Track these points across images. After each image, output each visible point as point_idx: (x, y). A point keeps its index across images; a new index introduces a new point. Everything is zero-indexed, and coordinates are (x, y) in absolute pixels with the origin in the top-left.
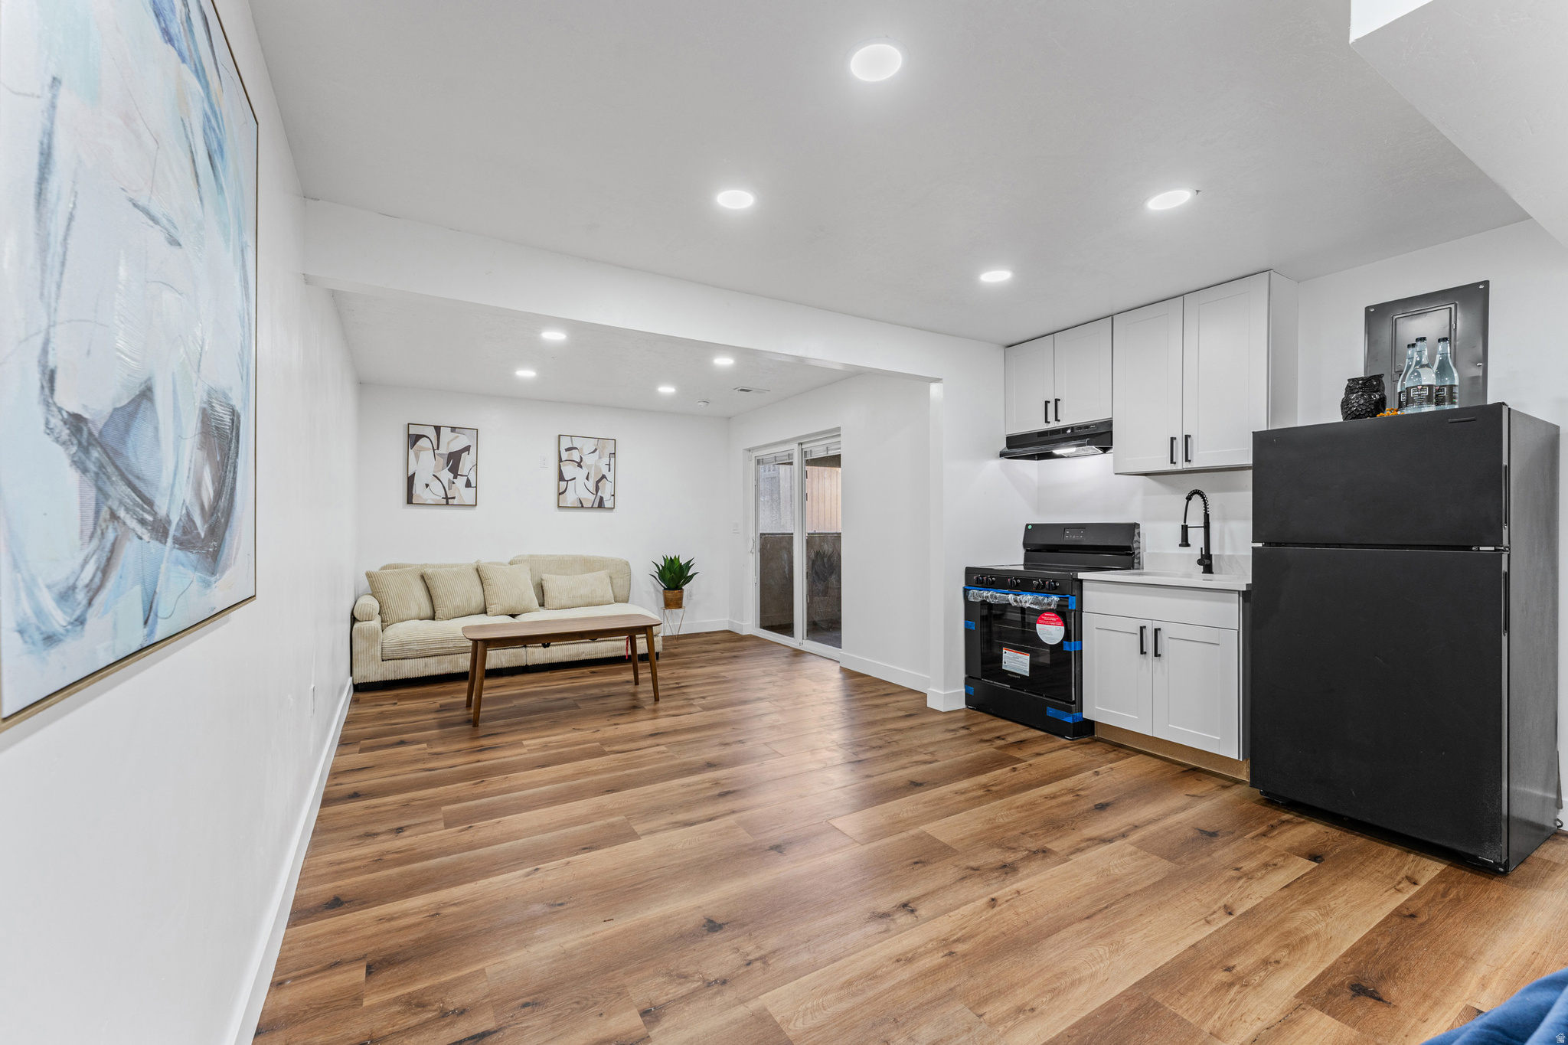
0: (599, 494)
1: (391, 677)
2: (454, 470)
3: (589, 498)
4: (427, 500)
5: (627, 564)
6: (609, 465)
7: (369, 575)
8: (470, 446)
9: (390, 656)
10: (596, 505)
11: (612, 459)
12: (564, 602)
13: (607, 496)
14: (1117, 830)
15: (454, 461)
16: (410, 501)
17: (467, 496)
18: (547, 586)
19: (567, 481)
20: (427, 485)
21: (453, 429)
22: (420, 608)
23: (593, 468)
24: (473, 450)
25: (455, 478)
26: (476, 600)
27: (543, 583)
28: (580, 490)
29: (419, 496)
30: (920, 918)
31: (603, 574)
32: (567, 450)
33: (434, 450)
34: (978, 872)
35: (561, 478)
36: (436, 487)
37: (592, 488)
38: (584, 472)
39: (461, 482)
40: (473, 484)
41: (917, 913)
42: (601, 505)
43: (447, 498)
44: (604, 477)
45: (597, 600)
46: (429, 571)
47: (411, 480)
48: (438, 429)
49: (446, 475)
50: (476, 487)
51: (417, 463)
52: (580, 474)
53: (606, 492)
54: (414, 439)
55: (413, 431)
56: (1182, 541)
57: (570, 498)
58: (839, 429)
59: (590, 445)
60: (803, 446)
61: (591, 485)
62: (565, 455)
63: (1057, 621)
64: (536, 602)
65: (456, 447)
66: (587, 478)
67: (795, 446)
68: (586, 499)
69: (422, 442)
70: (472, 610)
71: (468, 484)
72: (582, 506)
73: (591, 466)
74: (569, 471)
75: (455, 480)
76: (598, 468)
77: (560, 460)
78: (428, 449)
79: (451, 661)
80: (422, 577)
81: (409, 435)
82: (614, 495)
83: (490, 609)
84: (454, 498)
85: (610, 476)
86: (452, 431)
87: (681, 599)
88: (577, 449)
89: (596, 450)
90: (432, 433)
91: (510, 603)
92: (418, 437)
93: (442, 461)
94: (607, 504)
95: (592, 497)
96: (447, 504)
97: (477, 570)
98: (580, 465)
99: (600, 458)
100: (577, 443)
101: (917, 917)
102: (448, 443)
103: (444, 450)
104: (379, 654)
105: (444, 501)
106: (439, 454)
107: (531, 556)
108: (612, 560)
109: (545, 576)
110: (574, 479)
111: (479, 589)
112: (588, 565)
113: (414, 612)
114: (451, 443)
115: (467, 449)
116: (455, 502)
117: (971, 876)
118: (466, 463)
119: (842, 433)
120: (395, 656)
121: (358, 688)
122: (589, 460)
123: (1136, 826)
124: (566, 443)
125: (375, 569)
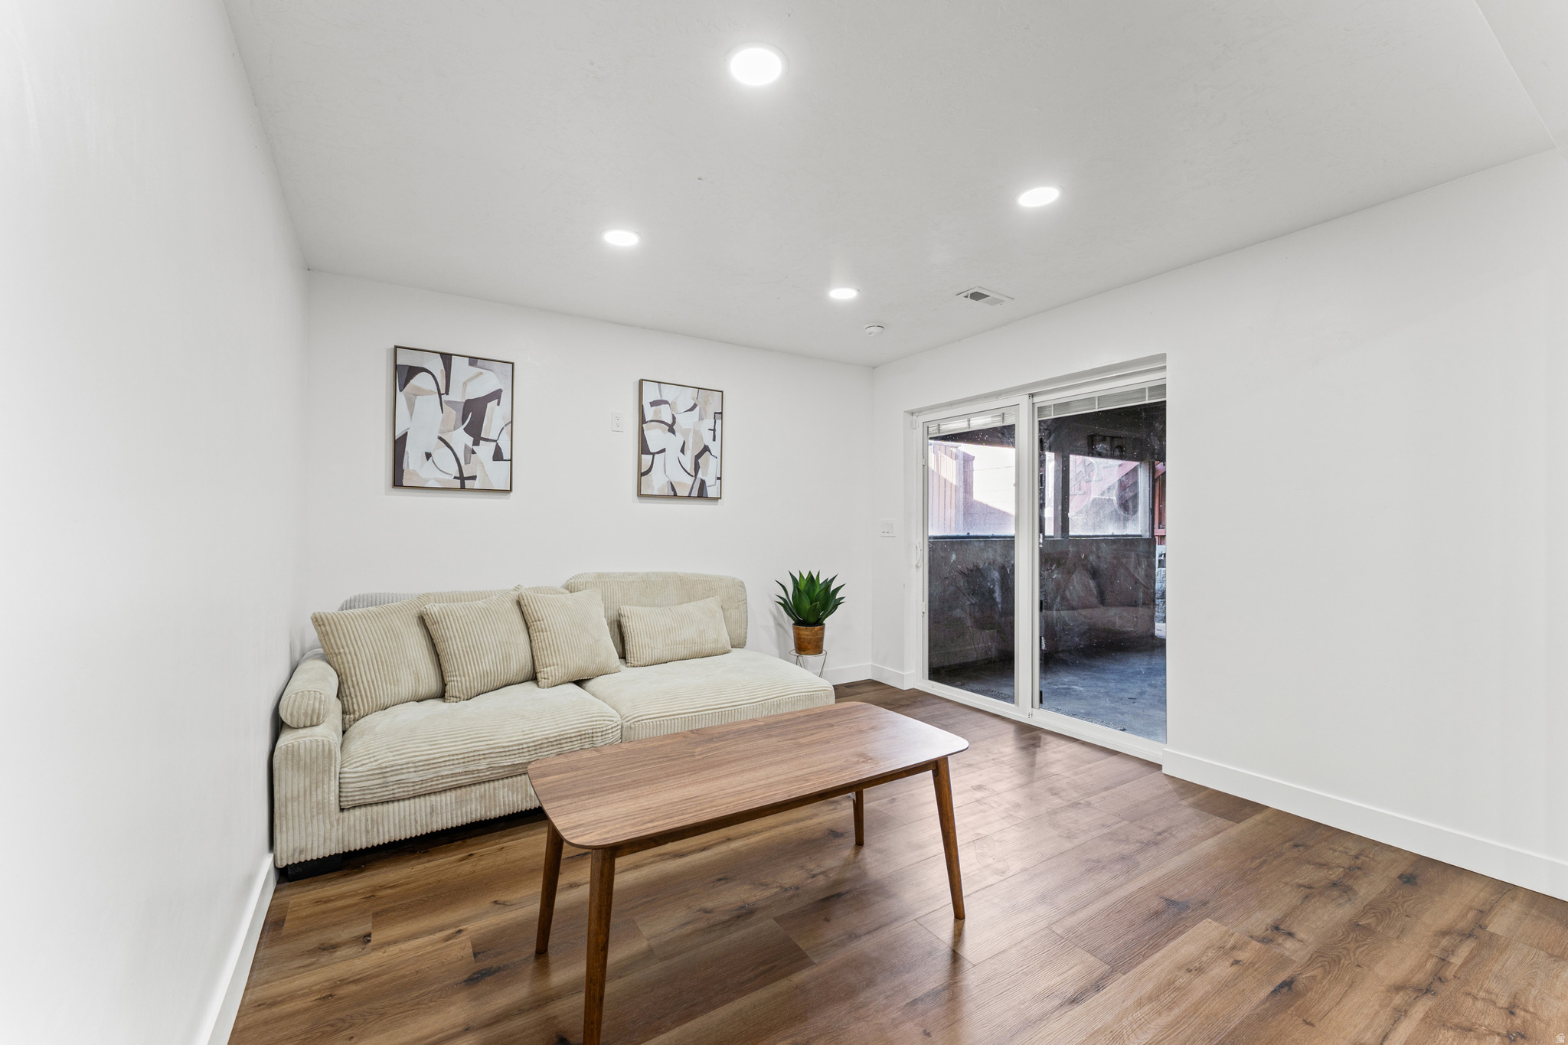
0: (700, 475)
1: (359, 842)
2: (475, 430)
3: (685, 483)
4: (427, 480)
5: (742, 585)
6: (714, 430)
7: (318, 621)
8: (500, 391)
9: (358, 799)
10: (695, 493)
11: (719, 422)
12: (660, 652)
13: (710, 480)
15: (473, 415)
16: (397, 482)
17: (494, 474)
18: (631, 627)
19: (653, 454)
20: (428, 456)
21: (473, 361)
22: (417, 679)
23: (691, 434)
24: (505, 397)
25: (476, 443)
26: (519, 660)
27: (623, 620)
28: (670, 470)
29: (414, 473)
31: (712, 603)
32: (654, 404)
33: (440, 395)
35: (644, 448)
36: (443, 456)
37: (690, 467)
38: (676, 441)
39: (485, 450)
40: (506, 456)
42: (702, 494)
43: (462, 478)
44: (706, 449)
45: (708, 647)
46: (434, 609)
47: (399, 445)
48: (447, 358)
49: (461, 439)
50: (511, 460)
51: (411, 414)
52: (673, 443)
53: (708, 474)
54: (404, 374)
55: (404, 359)
57: (657, 482)
58: (1162, 357)
59: (686, 398)
60: (1036, 399)
61: (688, 461)
62: (650, 413)
64: (615, 655)
65: (477, 391)
66: (682, 451)
67: (1023, 401)
68: (679, 483)
69: (420, 380)
70: (511, 675)
71: (498, 456)
72: (675, 495)
73: (685, 432)
74: (656, 437)
75: (475, 448)
76: (697, 434)
77: (642, 420)
78: (430, 393)
79: (483, 797)
80: (422, 620)
81: (396, 367)
82: (720, 478)
83: (546, 673)
84: (474, 478)
85: (714, 448)
86: (471, 364)
87: (821, 639)
88: (666, 402)
89: (695, 406)
90: (436, 365)
91: (577, 663)
92: (413, 371)
93: (454, 415)
94: (711, 492)
95: (689, 480)
96: (463, 487)
97: (519, 603)
98: (672, 430)
99: (701, 419)
100: (668, 393)
102: (465, 384)
103: (457, 395)
104: (333, 798)
105: (457, 484)
106: (449, 403)
107: (600, 575)
108: (721, 579)
109: (626, 610)
110: (663, 451)
111: (523, 637)
112: (690, 588)
113: (406, 688)
114: (469, 385)
115: (496, 395)
116: (476, 484)
118: (494, 419)
119: (1168, 364)
120: (369, 798)
121: (288, 875)
122: (685, 421)
124: (651, 393)
125: (330, 606)
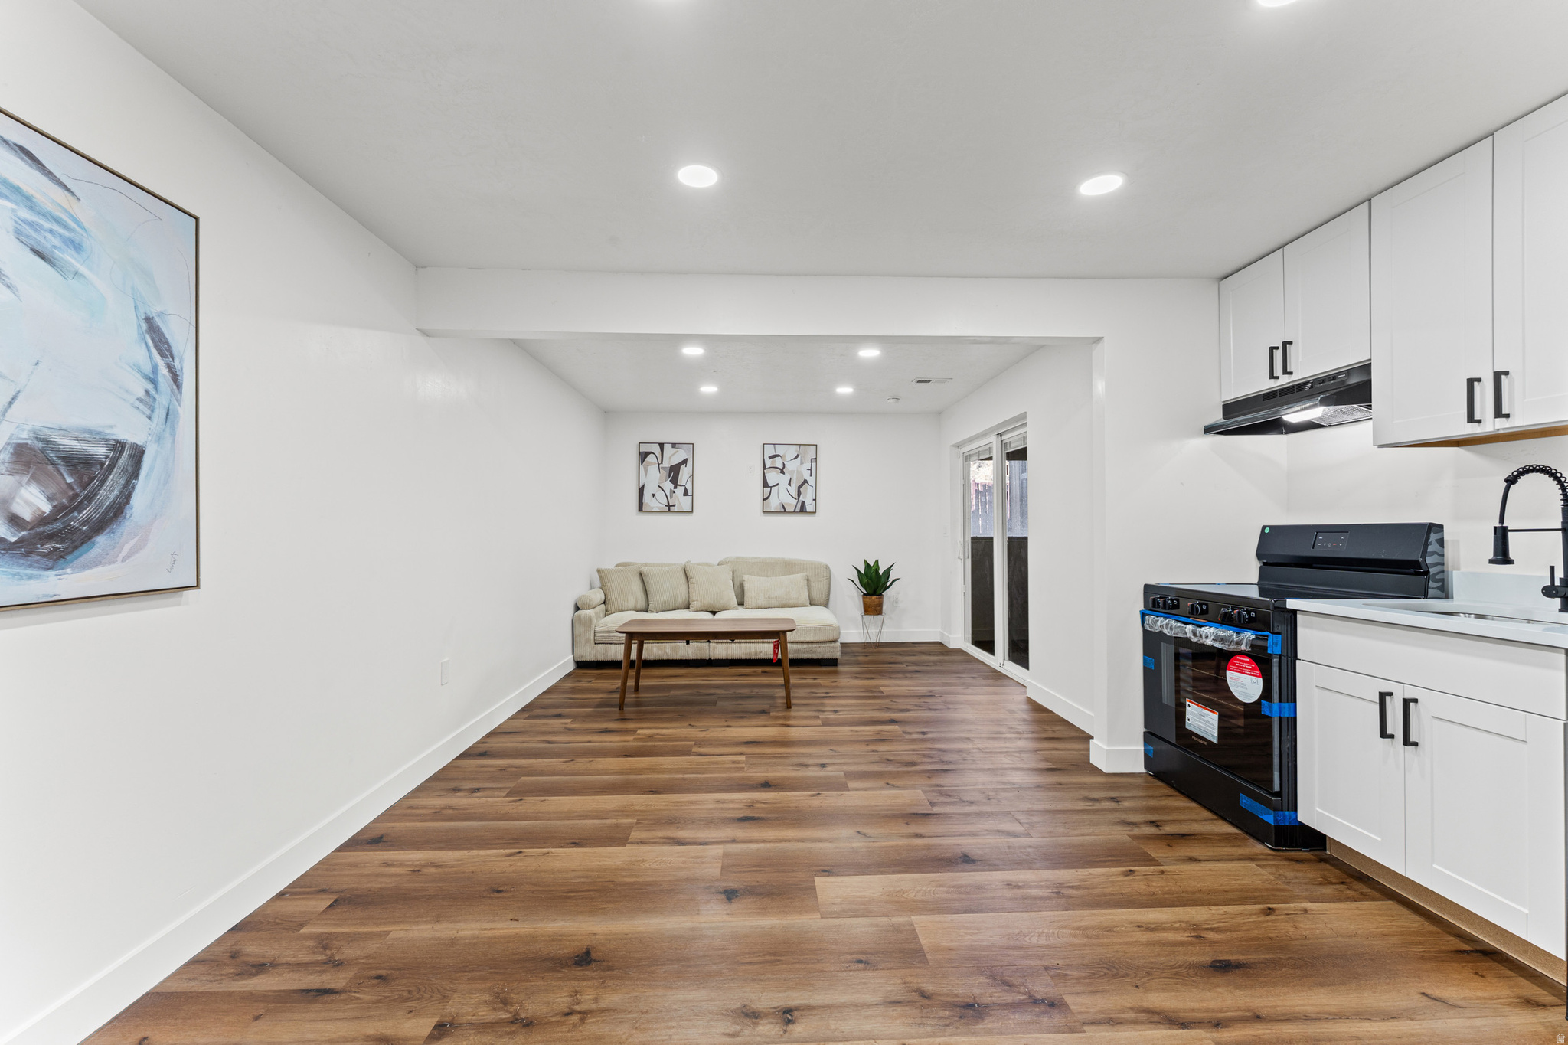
0: (801, 498)
1: (601, 658)
2: (675, 481)
3: (791, 503)
4: (653, 508)
5: (827, 568)
6: (811, 470)
7: (599, 571)
8: (687, 459)
9: (600, 640)
10: (798, 510)
11: (814, 464)
12: (760, 602)
13: (808, 501)
14: (1213, 1011)
15: (674, 472)
16: (640, 509)
17: (683, 503)
18: (747, 586)
19: (771, 487)
20: (654, 495)
21: (674, 445)
22: (637, 601)
23: (795, 474)
24: (689, 463)
25: (675, 488)
26: (681, 597)
27: (744, 583)
28: (784, 495)
29: (648, 504)
30: (787, 1035)
31: (799, 578)
32: (770, 458)
33: (659, 464)
34: (924, 1001)
35: (765, 484)
36: (660, 495)
37: (794, 493)
38: (785, 479)
39: (680, 491)
40: (690, 493)
41: (791, 1027)
42: (803, 510)
43: (669, 506)
44: (806, 481)
45: (792, 602)
46: (645, 569)
47: (641, 490)
48: (662, 445)
49: (668, 486)
50: (692, 495)
51: (646, 475)
52: (783, 480)
53: (807, 496)
54: (643, 456)
55: (644, 449)
56: (1496, 554)
57: (774, 504)
58: (1024, 416)
59: (792, 452)
60: (1003, 438)
61: (793, 490)
62: (768, 463)
63: (1253, 669)
64: (734, 602)
65: (676, 460)
66: (790, 484)
67: (993, 439)
68: (788, 504)
69: (651, 458)
70: (678, 604)
71: (686, 493)
72: (785, 511)
73: (792, 472)
74: (773, 477)
75: (675, 490)
76: (799, 473)
77: (765, 468)
78: (655, 464)
80: (641, 575)
81: (640, 453)
82: (815, 500)
83: (693, 605)
84: (674, 506)
85: (811, 481)
86: (673, 447)
87: (881, 605)
88: (779, 456)
89: (798, 456)
90: (656, 449)
91: (710, 600)
92: (647, 454)
93: (665, 474)
94: (809, 508)
95: (794, 502)
96: (669, 510)
97: (685, 570)
98: (782, 472)
99: (802, 463)
100: (780, 450)
101: (785, 1032)
102: (670, 458)
103: (667, 464)
104: (592, 638)
105: (667, 509)
106: (663, 468)
107: (737, 558)
108: (812, 563)
109: (746, 577)
110: (777, 485)
111: (684, 586)
112: (788, 567)
113: (631, 604)
114: (672, 457)
115: (685, 462)
116: (675, 509)
117: (909, 1003)
118: (684, 473)
119: (1028, 420)
120: (604, 640)
121: (581, 665)
122: (791, 466)
123: (1258, 1017)
124: (770, 451)
125: (609, 565)
